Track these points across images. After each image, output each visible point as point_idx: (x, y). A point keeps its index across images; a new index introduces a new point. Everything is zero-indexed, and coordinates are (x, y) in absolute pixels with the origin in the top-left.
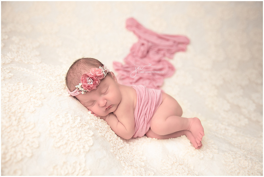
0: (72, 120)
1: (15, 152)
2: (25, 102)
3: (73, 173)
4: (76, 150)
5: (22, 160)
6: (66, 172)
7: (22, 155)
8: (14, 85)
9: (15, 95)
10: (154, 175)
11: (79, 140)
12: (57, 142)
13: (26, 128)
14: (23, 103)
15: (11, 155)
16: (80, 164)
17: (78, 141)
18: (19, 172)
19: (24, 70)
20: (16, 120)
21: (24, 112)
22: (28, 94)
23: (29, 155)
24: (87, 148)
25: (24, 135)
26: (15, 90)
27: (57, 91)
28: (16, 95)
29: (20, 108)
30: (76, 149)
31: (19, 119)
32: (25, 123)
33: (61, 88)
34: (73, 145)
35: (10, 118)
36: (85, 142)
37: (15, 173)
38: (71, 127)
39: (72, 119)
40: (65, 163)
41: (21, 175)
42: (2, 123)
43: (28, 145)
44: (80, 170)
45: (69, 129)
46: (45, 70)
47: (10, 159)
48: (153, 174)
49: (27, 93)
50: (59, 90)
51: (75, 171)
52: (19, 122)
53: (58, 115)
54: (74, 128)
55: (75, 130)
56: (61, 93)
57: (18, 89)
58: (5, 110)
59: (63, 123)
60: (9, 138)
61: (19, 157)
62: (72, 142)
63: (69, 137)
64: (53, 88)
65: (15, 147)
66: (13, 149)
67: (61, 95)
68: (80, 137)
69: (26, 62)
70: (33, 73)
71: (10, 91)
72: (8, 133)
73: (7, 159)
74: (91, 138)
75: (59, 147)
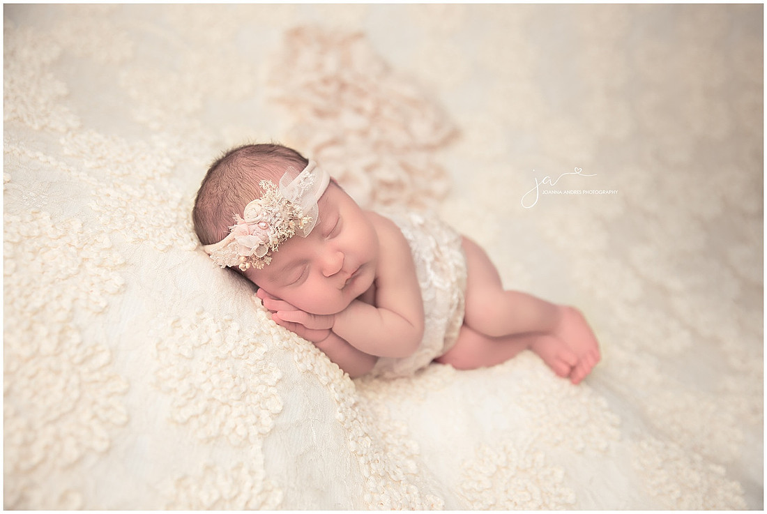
0: (217, 332)
1: (58, 438)
2: (68, 277)
3: (236, 497)
4: (234, 430)
5: (80, 460)
6: (215, 497)
7: (78, 445)
8: (21, 221)
9: (32, 252)
10: (444, 508)
11: (242, 398)
12: (179, 407)
13: (83, 362)
14: (63, 280)
15: (47, 448)
16: (252, 473)
17: (239, 400)
18: (77, 499)
19: (38, 158)
20: (49, 335)
21: (72, 310)
22: (72, 249)
23: (101, 446)
24: (268, 423)
25: (80, 385)
26: (29, 237)
27: (158, 236)
28: (35, 252)
29: (59, 297)
30: (236, 426)
31: (62, 331)
32: (79, 345)
33: (165, 225)
34: (226, 415)
35: (30, 328)
36: (259, 403)
37: (63, 502)
38: (217, 357)
39: (219, 331)
40: (208, 468)
41: (81, 509)
42: (6, 345)
43: (95, 416)
44: (252, 487)
45: (211, 364)
46: (101, 158)
47: (44, 461)
48: (442, 503)
49: (70, 245)
50: (162, 231)
51: (239, 493)
52: (60, 343)
53: (178, 320)
54: (226, 359)
55: (228, 368)
56: (169, 243)
57: (36, 232)
58: (12, 303)
59: (194, 347)
60: (35, 393)
61: (72, 452)
62: (223, 404)
63: (214, 388)
64: (142, 225)
65: (54, 422)
66: (51, 430)
67: (171, 247)
68: (243, 388)
69: (36, 127)
70: (69, 171)
71: (16, 240)
72: (32, 377)
73: (35, 460)
74: (274, 391)
75: (186, 423)
